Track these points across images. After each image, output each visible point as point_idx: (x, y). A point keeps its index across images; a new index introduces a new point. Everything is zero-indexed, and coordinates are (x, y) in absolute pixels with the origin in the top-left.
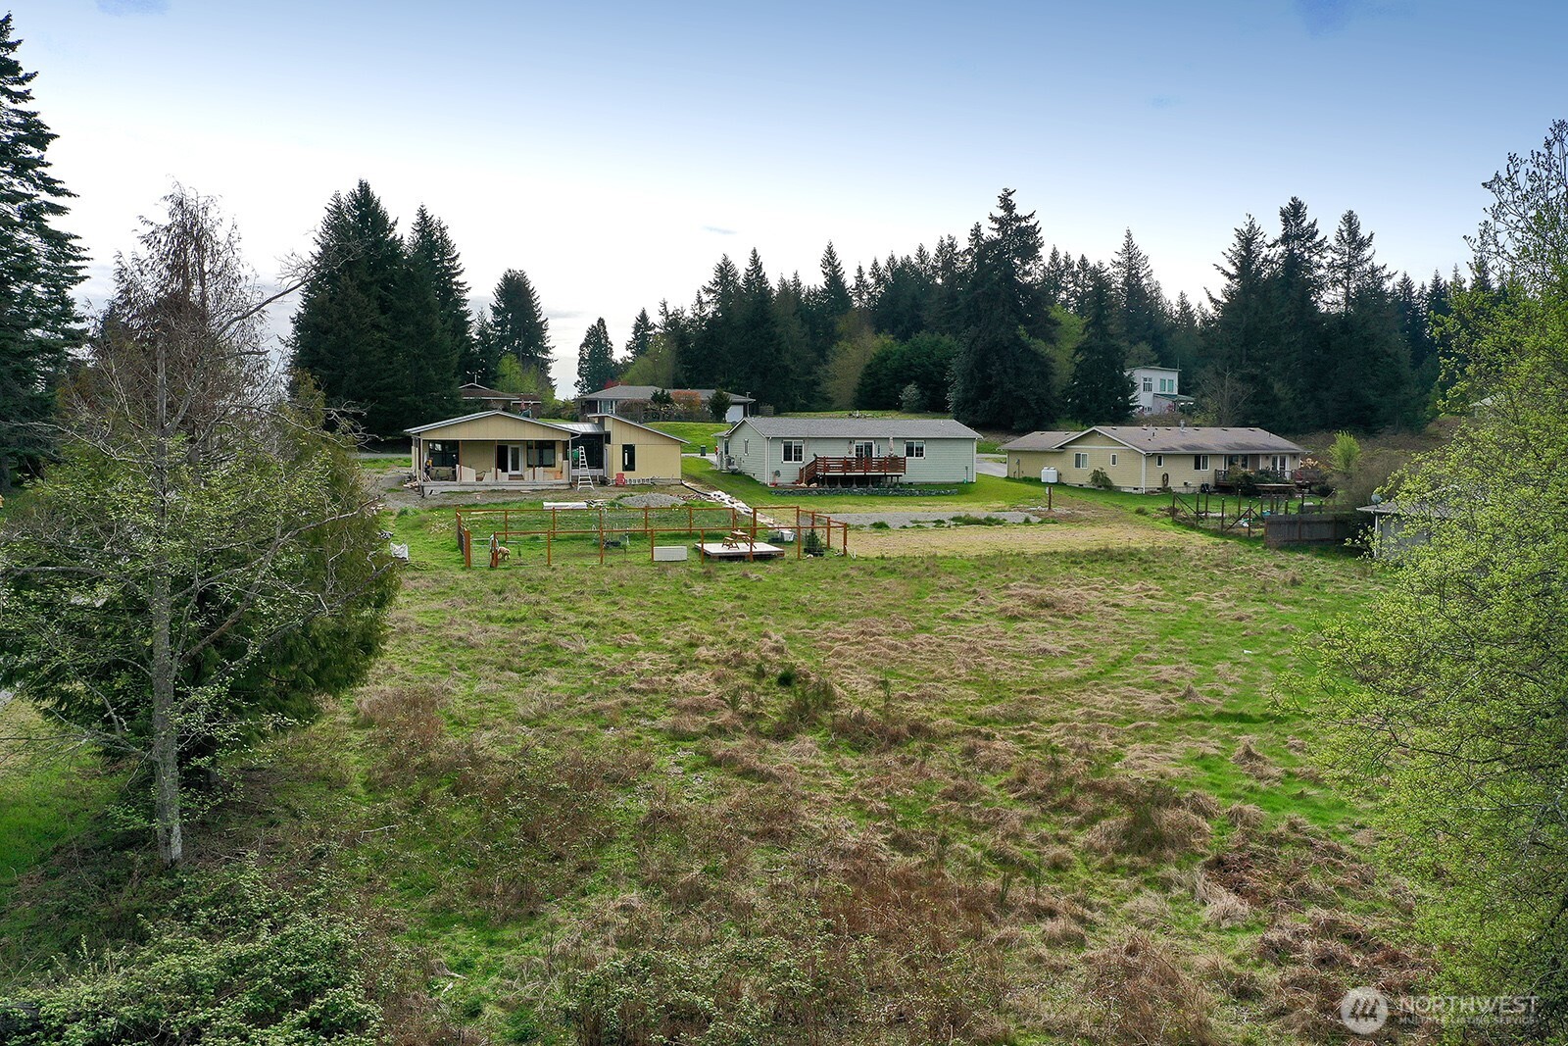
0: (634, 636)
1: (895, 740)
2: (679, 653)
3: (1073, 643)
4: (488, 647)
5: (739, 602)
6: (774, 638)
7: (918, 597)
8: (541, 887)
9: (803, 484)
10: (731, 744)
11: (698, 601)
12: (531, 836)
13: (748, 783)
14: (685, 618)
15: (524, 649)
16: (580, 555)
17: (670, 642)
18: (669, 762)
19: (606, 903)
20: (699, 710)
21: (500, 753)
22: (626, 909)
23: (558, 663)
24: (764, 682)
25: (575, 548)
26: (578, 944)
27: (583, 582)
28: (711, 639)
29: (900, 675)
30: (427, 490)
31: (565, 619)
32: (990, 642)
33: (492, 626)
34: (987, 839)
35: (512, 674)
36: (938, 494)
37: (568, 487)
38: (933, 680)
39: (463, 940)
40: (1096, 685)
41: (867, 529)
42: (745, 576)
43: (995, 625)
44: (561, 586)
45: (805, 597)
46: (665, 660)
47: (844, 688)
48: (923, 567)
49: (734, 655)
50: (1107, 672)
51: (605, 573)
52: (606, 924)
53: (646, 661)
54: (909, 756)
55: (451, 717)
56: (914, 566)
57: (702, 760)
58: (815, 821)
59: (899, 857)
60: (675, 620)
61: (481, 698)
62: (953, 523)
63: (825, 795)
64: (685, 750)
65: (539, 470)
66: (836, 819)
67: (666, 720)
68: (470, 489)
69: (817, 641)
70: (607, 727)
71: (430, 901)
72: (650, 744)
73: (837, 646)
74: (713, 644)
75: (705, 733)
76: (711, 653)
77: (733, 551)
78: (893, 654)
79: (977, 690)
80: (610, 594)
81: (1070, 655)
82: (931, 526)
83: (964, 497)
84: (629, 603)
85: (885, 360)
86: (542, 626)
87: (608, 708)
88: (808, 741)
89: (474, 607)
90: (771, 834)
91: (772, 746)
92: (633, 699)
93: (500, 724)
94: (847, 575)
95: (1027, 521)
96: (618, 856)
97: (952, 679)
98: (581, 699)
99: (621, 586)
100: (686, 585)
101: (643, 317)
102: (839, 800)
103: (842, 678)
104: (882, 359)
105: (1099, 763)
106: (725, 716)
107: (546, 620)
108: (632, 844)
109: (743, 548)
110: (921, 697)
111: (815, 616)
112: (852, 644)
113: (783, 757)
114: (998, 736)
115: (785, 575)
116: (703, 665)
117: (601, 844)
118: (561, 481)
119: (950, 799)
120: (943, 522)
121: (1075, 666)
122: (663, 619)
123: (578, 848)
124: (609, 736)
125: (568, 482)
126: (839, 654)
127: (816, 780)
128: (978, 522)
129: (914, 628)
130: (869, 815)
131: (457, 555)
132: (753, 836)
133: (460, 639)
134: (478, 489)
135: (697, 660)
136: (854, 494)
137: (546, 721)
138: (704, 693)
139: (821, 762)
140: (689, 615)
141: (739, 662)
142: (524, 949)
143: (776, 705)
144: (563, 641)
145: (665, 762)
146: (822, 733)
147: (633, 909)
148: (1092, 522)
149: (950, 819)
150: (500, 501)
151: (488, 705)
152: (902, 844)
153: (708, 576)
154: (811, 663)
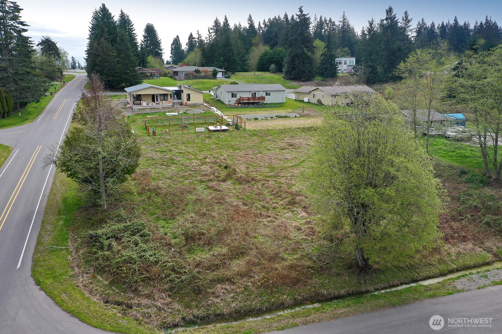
0: (191, 156)
1: (248, 182)
2: (202, 160)
3: (294, 156)
4: (157, 159)
5: (217, 145)
6: (224, 156)
7: (261, 143)
8: (175, 213)
9: (237, 105)
10: (213, 183)
11: (207, 145)
12: (173, 204)
13: (216, 192)
14: (204, 150)
15: (166, 160)
16: (177, 130)
17: (200, 157)
18: (200, 187)
19: (188, 216)
20: (206, 175)
21: (164, 186)
22: (191, 217)
23: (174, 163)
24: (221, 168)
25: (175, 128)
26: (183, 223)
27: (178, 140)
28: (209, 156)
29: (252, 165)
30: (134, 108)
31: (175, 151)
32: (275, 156)
33: (158, 153)
34: (262, 203)
35: (164, 166)
36: (274, 107)
37: (172, 106)
38: (259, 167)
39: (162, 223)
40: (296, 167)
41: (252, 120)
42: (219, 137)
43: (277, 150)
44: (173, 141)
45: (233, 143)
46: (199, 162)
47: (239, 169)
48: (264, 133)
49: (215, 161)
50: (300, 164)
51: (184, 137)
52: (188, 220)
53: (195, 163)
54: (250, 185)
55: (152, 178)
56: (262, 133)
57: (207, 187)
58: (228, 200)
59: (244, 206)
60: (201, 151)
61: (158, 173)
62: (275, 117)
63: (231, 194)
64: (203, 185)
65: (164, 102)
66: (232, 199)
67: (199, 178)
68: (145, 108)
69: (235, 157)
70: (186, 180)
71: (155, 216)
72: (196, 184)
73: (239, 158)
74: (210, 158)
75: (207, 181)
76: (209, 160)
77: (216, 129)
78: (252, 160)
79: (269, 169)
80: (185, 143)
81: (293, 160)
82: (269, 119)
83: (281, 108)
84: (190, 146)
85: (266, 55)
86: (169, 153)
87: (186, 175)
88: (229, 182)
89: (152, 148)
90: (219, 203)
91: (222, 183)
92: (191, 173)
93: (163, 179)
94: (245, 136)
95: (296, 117)
96: (190, 207)
97: (264, 166)
98: (180, 173)
99: (188, 141)
100: (204, 140)
101: (191, 35)
102: (234, 195)
103: (239, 166)
104: (265, 54)
105: (290, 186)
106: (212, 177)
107: (170, 151)
108: (192, 205)
109: (219, 128)
110: (256, 171)
111: (235, 149)
112: (242, 157)
113: (224, 186)
114: (270, 180)
115: (229, 136)
116: (208, 164)
117: (186, 205)
118: (170, 105)
119: (257, 195)
120: (273, 117)
121: (293, 163)
122: (198, 151)
123: (182, 206)
124: (187, 182)
125: (172, 105)
126: (239, 160)
127: (230, 191)
128: (282, 117)
129: (258, 152)
130: (239, 198)
131: (145, 131)
132: (216, 203)
133: (151, 157)
134: (147, 107)
135: (206, 162)
136: (251, 107)
137: (173, 178)
138: (208, 171)
139: (232, 187)
140: (204, 149)
141: (216, 163)
142: (173, 224)
143: (223, 173)
144: (175, 158)
145: (199, 188)
146: (233, 180)
147: (193, 217)
148: (313, 117)
149: (256, 199)
150: (154, 112)
151: (160, 175)
152: (245, 204)
153: (209, 137)
154: (232, 163)
